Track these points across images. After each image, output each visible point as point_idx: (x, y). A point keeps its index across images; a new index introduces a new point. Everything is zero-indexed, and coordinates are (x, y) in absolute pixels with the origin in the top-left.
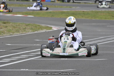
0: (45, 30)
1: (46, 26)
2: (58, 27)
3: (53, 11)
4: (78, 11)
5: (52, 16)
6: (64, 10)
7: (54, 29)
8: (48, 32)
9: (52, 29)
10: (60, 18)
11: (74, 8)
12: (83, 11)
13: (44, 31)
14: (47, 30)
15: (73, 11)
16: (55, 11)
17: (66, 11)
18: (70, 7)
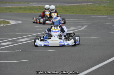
0: (3, 24)
1: (4, 21)
2: (16, 22)
3: (12, 6)
4: (35, 6)
5: (10, 11)
6: (22, 6)
7: (11, 23)
8: (6, 26)
9: (10, 23)
10: (18, 13)
11: (31, 3)
12: (40, 7)
13: (2, 26)
14: (5, 24)
15: (30, 6)
16: (13, 6)
17: (24, 6)
18: (28, 3)
